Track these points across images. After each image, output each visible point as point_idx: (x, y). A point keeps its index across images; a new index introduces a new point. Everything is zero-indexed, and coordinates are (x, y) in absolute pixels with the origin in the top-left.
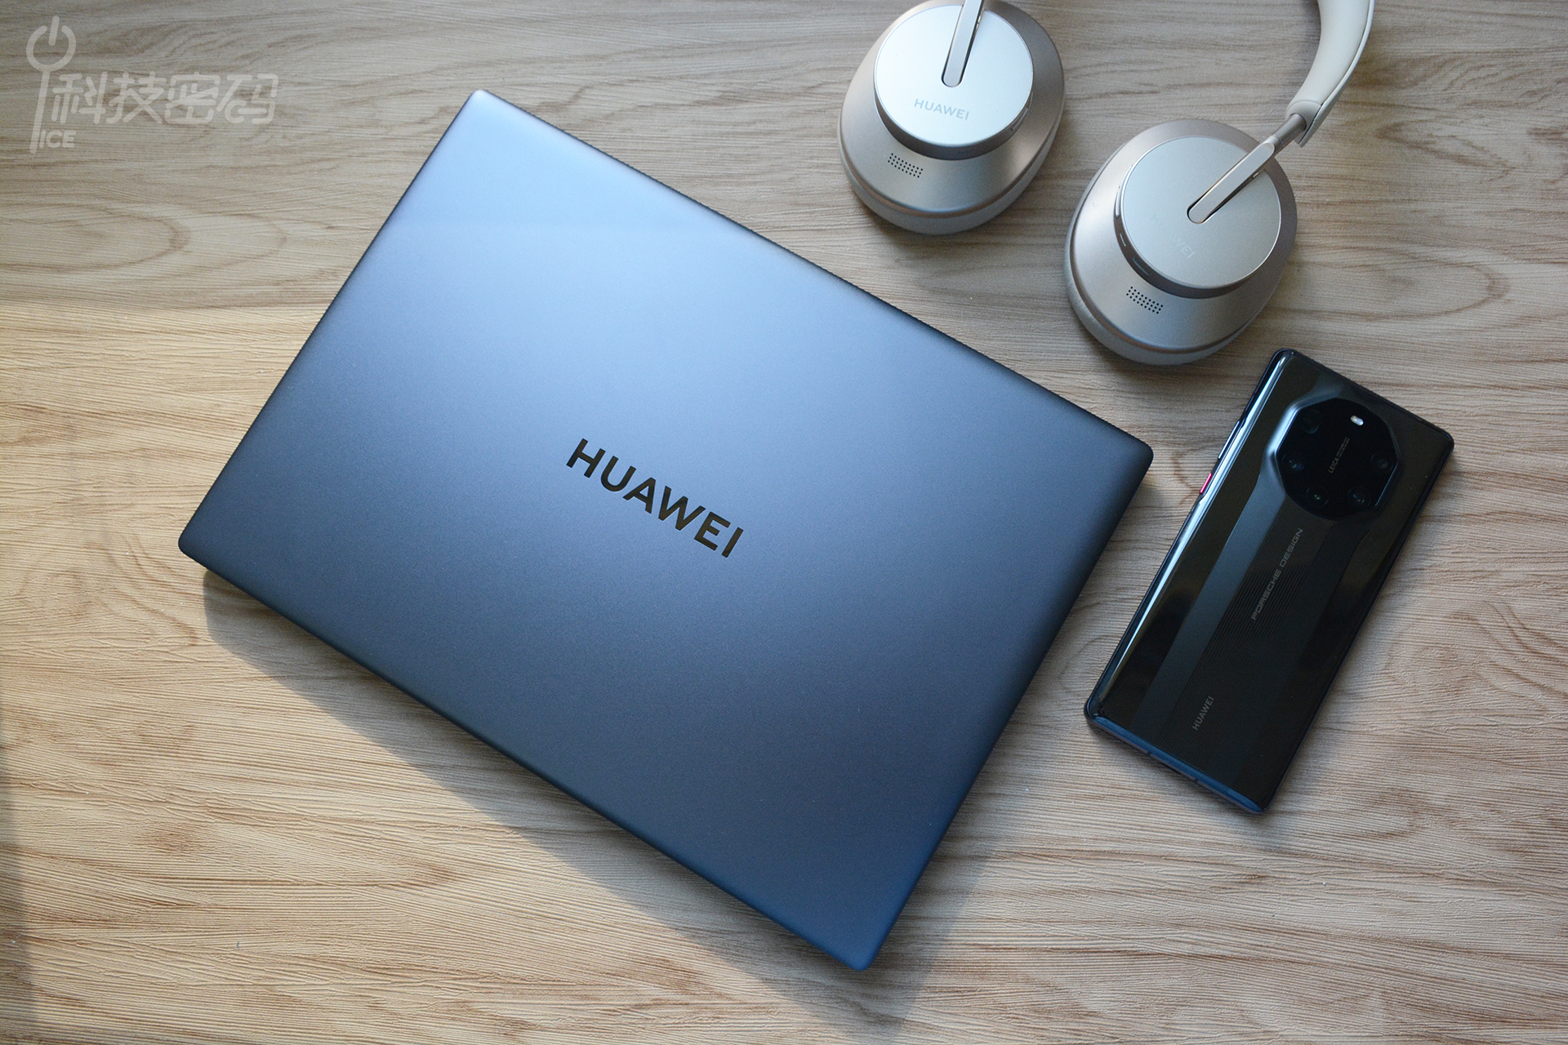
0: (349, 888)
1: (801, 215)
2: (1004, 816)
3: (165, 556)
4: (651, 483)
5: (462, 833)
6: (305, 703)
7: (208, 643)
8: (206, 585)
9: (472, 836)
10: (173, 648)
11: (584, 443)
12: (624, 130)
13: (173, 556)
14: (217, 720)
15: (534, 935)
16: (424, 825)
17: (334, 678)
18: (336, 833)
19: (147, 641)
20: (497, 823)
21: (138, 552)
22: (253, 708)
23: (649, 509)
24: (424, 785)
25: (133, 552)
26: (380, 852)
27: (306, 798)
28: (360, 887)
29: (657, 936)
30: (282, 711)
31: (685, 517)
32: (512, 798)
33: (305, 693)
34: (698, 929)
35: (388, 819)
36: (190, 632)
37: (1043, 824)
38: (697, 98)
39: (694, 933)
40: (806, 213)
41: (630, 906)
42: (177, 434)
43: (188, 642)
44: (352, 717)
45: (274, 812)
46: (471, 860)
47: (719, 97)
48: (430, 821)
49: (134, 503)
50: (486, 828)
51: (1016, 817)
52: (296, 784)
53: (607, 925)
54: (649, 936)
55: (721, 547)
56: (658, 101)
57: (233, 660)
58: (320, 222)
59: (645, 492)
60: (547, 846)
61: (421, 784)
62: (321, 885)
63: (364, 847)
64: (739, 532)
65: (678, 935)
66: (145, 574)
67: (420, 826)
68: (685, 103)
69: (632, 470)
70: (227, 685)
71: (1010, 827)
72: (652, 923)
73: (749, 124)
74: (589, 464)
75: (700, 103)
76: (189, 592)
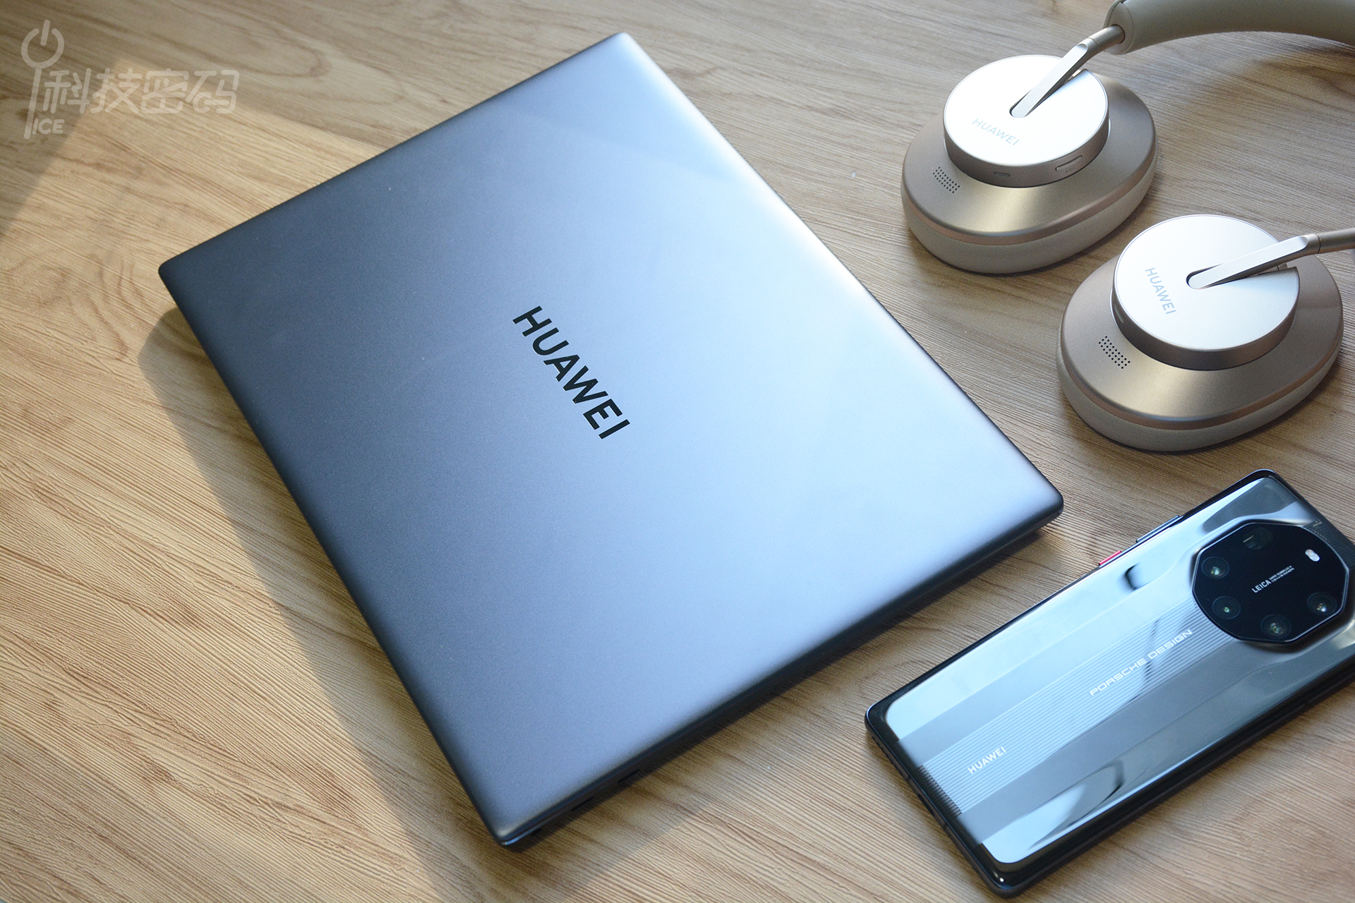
0: (105, 597)
1: (847, 219)
2: (730, 781)
3: (146, 286)
4: (574, 359)
5: (232, 590)
6: (178, 438)
7: (131, 363)
8: (163, 320)
9: (238, 597)
10: (101, 356)
11: (539, 309)
12: (732, 108)
13: (151, 289)
14: (94, 422)
15: (232, 702)
16: (205, 571)
17: (214, 427)
18: (127, 548)
19: (84, 342)
20: (267, 594)
21: (126, 276)
22: (132, 425)
23: (559, 378)
24: (228, 539)
25: (122, 274)
26: (152, 578)
27: (122, 511)
28: (114, 600)
29: (339, 749)
30: (153, 436)
31: (587, 395)
32: (294, 580)
33: (182, 429)
34: (379, 759)
35: (177, 554)
36: (123, 347)
37: (765, 807)
38: (810, 104)
39: (372, 760)
40: (852, 218)
41: (333, 713)
42: (220, 204)
43: (117, 355)
44: (206, 460)
45: (88, 512)
46: (223, 616)
47: (830, 109)
48: (212, 570)
49: (150, 239)
50: (257, 596)
51: (742, 788)
52: (121, 496)
53: (301, 721)
54: (331, 746)
55: (601, 430)
56: (775, 96)
57: (143, 383)
58: (438, 95)
59: (564, 364)
60: (297, 630)
61: (225, 537)
62: (82, 585)
63: (142, 569)
64: (626, 423)
65: (356, 754)
66: (119, 293)
67: (201, 571)
68: (798, 104)
69: (565, 343)
70: (123, 399)
71: (731, 795)
72: (343, 736)
73: (844, 136)
74: (532, 326)
75: (810, 108)
76: (145, 319)
